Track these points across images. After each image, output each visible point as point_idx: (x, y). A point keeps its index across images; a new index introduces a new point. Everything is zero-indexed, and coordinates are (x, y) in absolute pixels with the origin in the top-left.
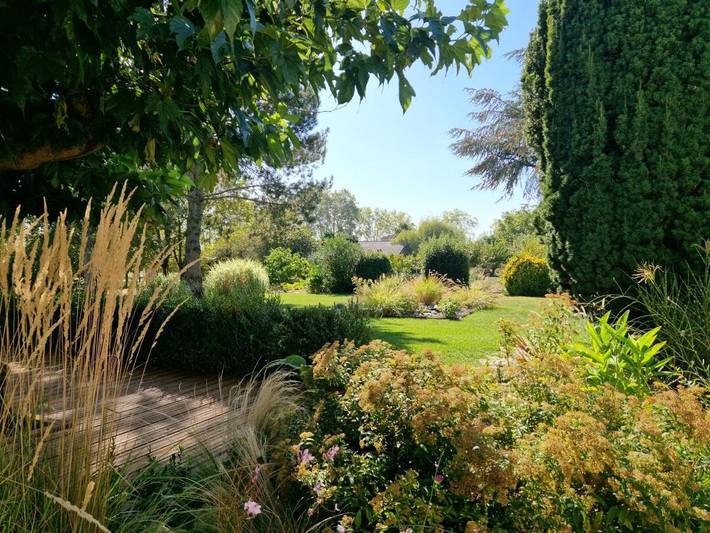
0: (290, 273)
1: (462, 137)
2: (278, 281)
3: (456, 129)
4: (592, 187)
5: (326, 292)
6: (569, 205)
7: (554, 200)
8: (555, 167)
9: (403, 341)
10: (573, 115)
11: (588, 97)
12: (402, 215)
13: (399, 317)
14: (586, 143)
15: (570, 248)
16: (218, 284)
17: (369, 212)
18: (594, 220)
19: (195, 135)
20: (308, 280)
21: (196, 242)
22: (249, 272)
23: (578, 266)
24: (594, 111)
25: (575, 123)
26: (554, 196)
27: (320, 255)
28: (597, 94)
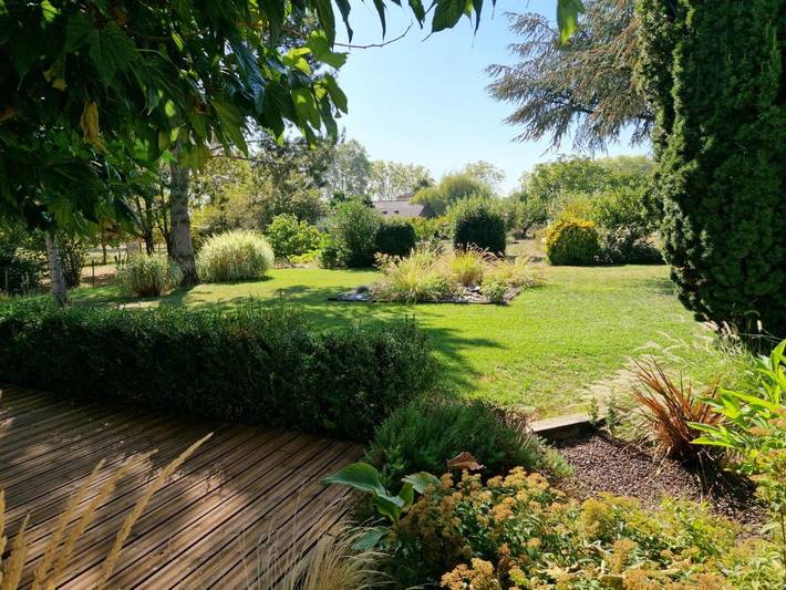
0: (297, 244)
1: (502, 75)
2: (285, 255)
3: (494, 66)
4: (752, 154)
5: (340, 266)
6: (711, 180)
7: (688, 172)
8: (691, 124)
9: (452, 345)
10: (725, 47)
11: (752, 20)
12: (420, 169)
13: (435, 303)
14: (747, 89)
15: (708, 241)
16: (214, 262)
17: (382, 166)
18: (751, 204)
19: (168, 96)
20: (318, 253)
21: (183, 212)
22: (250, 248)
23: (718, 265)
24: (762, 42)
25: (728, 60)
26: (688, 167)
27: (331, 222)
28: (767, 15)
